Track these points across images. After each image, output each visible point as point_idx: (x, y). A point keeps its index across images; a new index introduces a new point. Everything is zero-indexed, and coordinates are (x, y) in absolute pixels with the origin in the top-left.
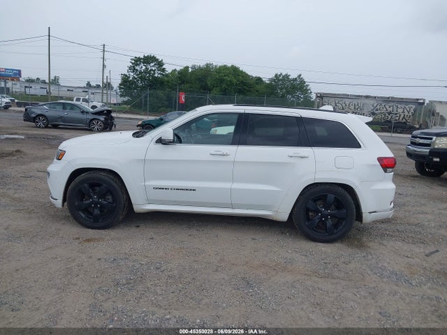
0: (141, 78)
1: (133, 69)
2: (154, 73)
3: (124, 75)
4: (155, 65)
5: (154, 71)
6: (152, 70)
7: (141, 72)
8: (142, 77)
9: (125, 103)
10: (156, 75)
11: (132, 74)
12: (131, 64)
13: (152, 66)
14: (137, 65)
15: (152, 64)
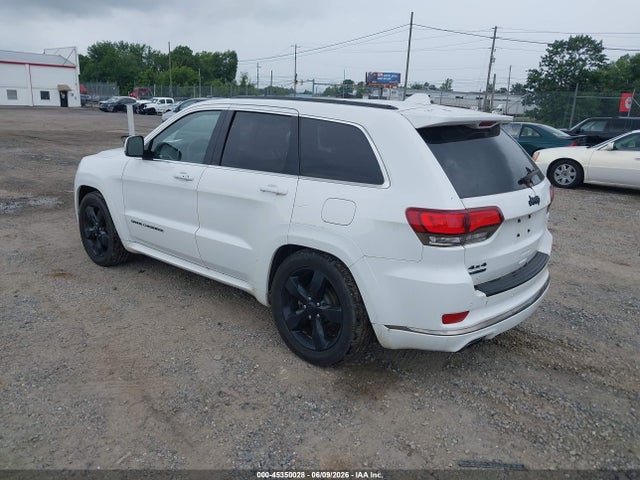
0: (560, 74)
1: (548, 60)
2: (585, 64)
3: (535, 71)
4: (587, 51)
5: (584, 61)
6: (580, 59)
7: (561, 65)
8: (562, 71)
9: (528, 114)
10: (587, 67)
11: (546, 68)
12: (547, 53)
13: (582, 54)
14: (557, 53)
15: (582, 51)
